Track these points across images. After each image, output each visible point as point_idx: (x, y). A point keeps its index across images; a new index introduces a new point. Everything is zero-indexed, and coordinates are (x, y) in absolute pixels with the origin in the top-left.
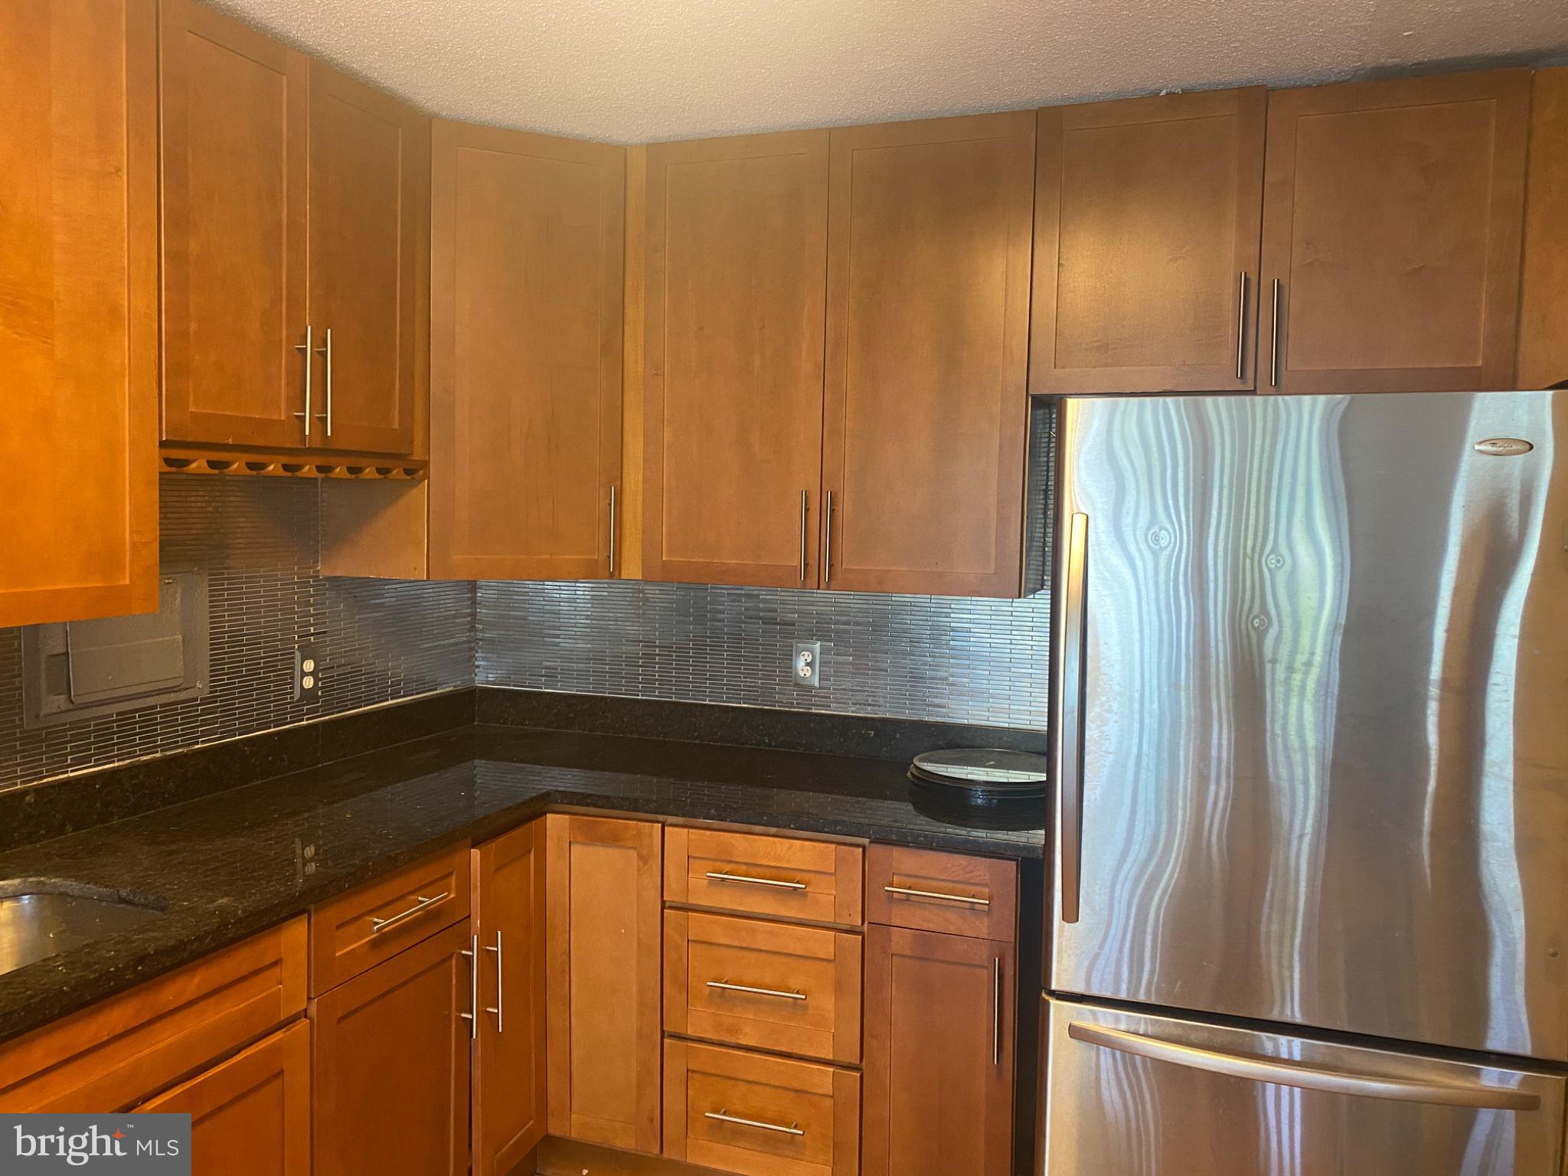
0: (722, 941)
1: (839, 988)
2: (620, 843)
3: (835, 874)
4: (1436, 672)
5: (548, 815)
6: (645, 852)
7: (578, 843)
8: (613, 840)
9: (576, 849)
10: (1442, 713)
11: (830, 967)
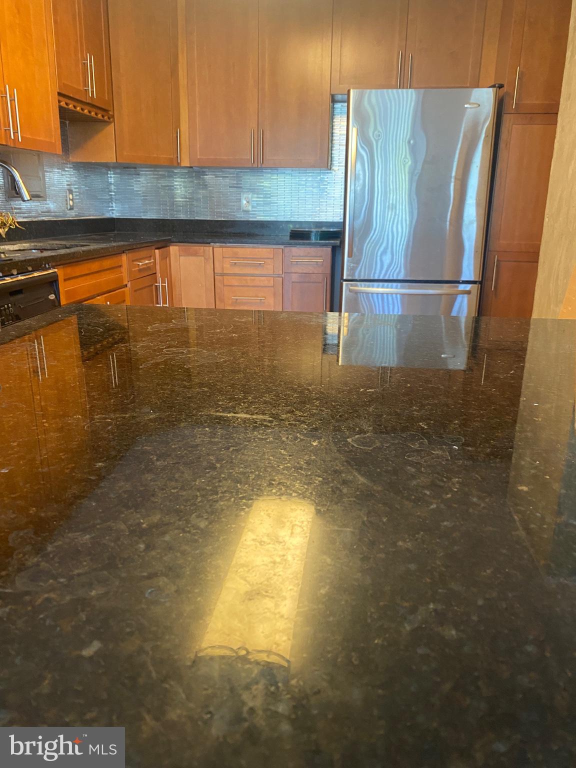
0: (236, 284)
1: (275, 294)
2: (198, 255)
3: (273, 258)
4: (454, 174)
5: (171, 247)
6: (207, 257)
7: (181, 256)
8: (195, 254)
9: (182, 258)
10: (455, 185)
11: (272, 289)
